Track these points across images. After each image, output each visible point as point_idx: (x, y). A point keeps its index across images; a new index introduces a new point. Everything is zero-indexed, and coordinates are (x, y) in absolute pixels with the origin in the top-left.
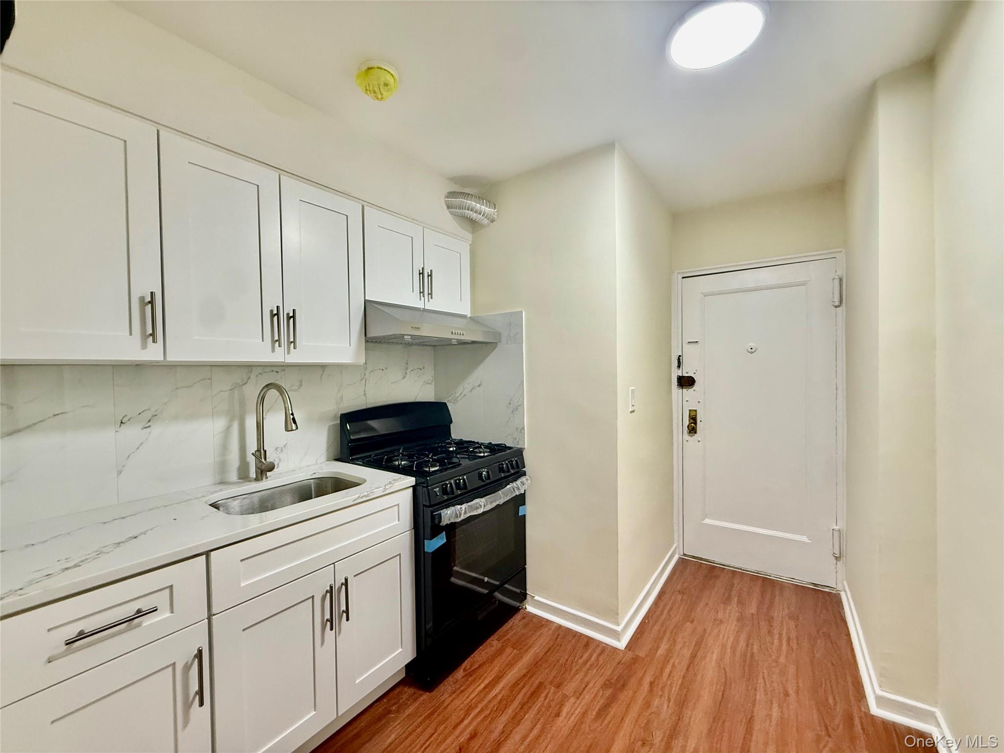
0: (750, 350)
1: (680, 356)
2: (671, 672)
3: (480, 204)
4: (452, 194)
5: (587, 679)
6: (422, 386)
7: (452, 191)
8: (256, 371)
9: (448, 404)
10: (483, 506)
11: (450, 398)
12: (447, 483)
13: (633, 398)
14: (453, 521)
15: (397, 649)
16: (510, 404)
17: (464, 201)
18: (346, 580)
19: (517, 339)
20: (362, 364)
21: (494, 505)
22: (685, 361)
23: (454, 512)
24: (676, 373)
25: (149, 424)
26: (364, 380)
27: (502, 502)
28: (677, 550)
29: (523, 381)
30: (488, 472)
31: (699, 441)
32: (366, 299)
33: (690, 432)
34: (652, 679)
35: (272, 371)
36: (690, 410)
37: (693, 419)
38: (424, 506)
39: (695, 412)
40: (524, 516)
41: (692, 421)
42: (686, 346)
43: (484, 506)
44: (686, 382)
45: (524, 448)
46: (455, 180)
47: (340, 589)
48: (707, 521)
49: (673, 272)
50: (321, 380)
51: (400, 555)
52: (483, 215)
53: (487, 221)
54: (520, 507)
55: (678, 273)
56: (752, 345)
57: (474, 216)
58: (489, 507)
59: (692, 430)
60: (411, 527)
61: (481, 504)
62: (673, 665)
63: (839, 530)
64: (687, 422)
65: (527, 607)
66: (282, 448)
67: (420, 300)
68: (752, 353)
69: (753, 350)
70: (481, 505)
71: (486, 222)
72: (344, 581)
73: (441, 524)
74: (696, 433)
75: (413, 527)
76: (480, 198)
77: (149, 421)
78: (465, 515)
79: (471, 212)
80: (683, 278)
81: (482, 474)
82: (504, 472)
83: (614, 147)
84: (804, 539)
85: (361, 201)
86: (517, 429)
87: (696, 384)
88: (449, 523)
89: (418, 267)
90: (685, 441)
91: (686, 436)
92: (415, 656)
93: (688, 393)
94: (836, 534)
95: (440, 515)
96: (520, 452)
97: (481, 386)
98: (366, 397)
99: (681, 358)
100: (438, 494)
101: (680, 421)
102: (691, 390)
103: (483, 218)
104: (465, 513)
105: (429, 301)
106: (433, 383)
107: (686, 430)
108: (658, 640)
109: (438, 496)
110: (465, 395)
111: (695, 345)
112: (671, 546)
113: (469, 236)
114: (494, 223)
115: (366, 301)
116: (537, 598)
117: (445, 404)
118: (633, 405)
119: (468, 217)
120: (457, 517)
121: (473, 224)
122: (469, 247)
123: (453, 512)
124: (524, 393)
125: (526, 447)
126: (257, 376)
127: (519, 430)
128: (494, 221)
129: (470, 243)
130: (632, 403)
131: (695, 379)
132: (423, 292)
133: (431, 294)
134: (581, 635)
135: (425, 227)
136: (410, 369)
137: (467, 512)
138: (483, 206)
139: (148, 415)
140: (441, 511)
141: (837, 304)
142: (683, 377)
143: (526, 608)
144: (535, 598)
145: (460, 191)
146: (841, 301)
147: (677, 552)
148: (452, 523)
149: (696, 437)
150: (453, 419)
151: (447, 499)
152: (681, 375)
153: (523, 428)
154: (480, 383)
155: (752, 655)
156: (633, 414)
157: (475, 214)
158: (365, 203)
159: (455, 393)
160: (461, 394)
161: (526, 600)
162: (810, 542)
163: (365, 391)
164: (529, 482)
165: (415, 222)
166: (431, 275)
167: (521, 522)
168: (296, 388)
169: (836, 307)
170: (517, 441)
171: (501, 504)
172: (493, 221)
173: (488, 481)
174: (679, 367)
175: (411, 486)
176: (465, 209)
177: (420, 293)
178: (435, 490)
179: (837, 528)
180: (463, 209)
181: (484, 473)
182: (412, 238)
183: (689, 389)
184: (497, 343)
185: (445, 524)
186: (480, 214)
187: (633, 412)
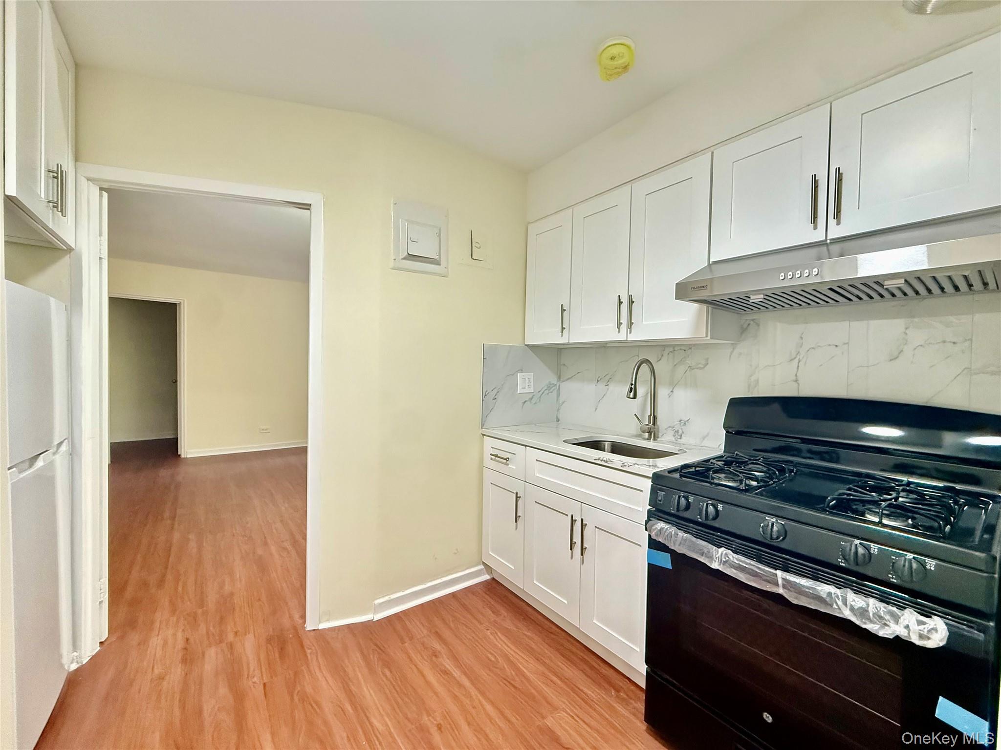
6: (958, 375)
8: (668, 350)
25: (608, 383)
26: (796, 360)
35: (681, 349)
50: (730, 359)
66: (685, 421)
67: (815, 229)
77: (608, 381)
78: (680, 548)
88: (657, 540)
98: (798, 384)
100: (660, 499)
104: (681, 545)
109: (659, 501)
120: (669, 541)
126: (668, 354)
135: (838, 99)
136: (916, 343)
137: (684, 545)
139: (608, 377)
163: (796, 375)
168: (702, 366)
177: (815, 218)
178: (659, 492)
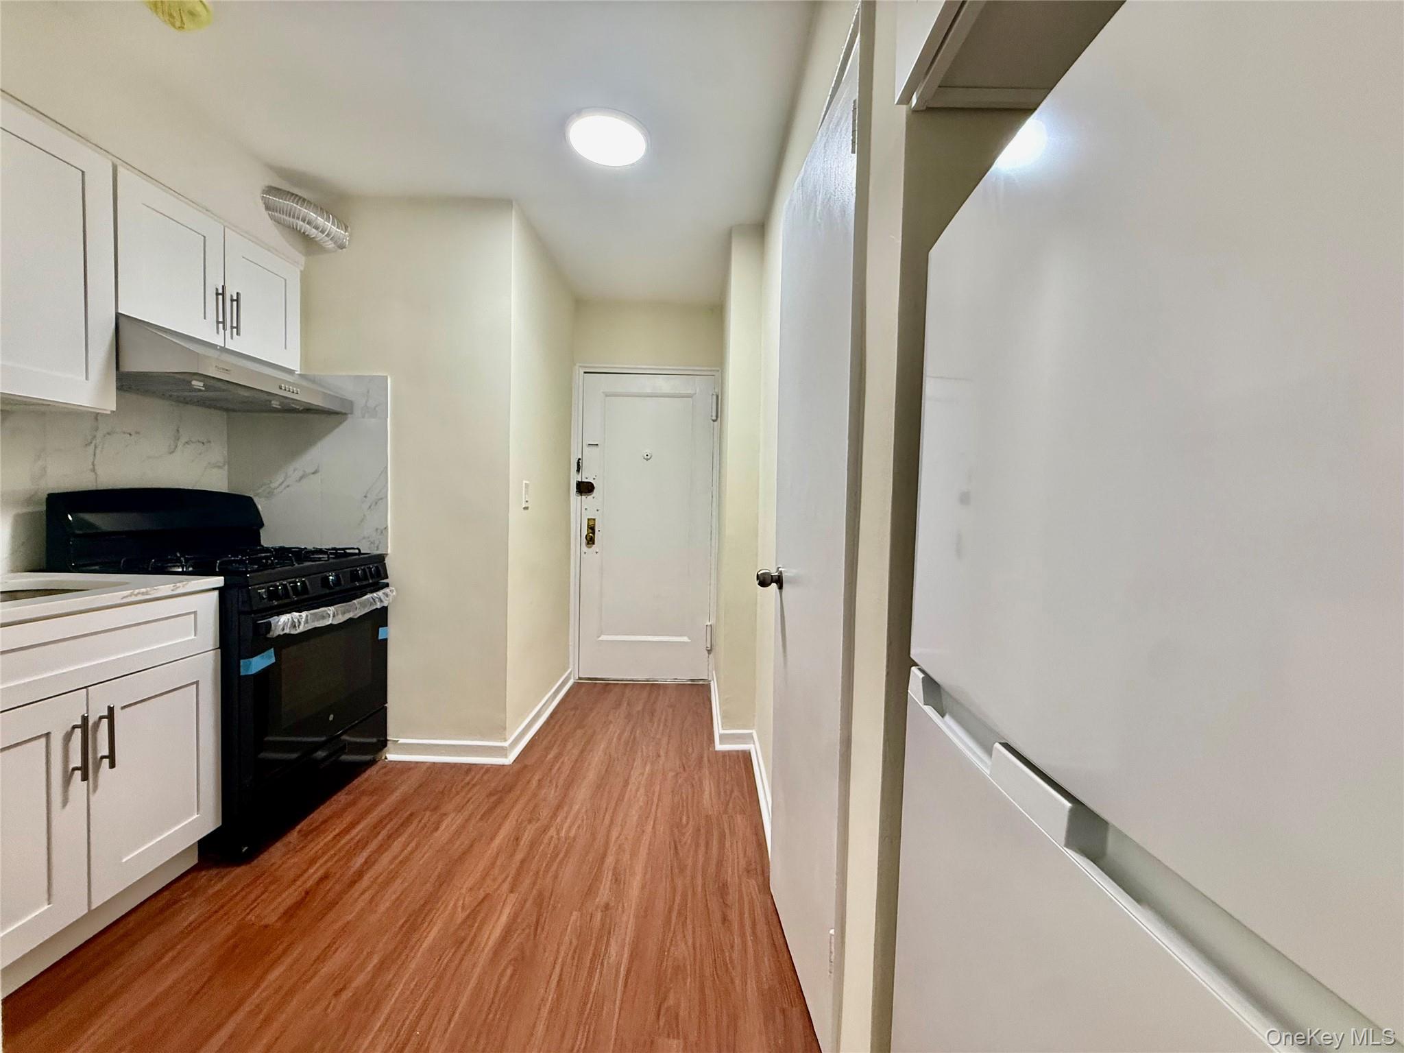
0: (646, 457)
1: (579, 459)
2: (560, 768)
3: (323, 218)
4: (271, 190)
5: (469, 796)
6: (206, 468)
7: (274, 185)
9: (256, 500)
10: (331, 615)
11: (260, 491)
12: (278, 584)
13: (527, 492)
14: (287, 631)
15: (191, 815)
16: (365, 497)
17: (295, 208)
18: (111, 710)
19: (378, 411)
20: (109, 413)
21: (347, 616)
22: (584, 464)
23: (290, 619)
24: (575, 478)
26: (92, 446)
27: (358, 615)
28: (572, 675)
29: (387, 468)
30: (337, 576)
31: (597, 553)
32: (120, 311)
33: (588, 543)
34: (541, 777)
36: (589, 520)
37: (592, 529)
38: (240, 613)
39: (593, 521)
40: (385, 641)
41: (590, 531)
42: (585, 448)
43: (334, 616)
44: (585, 488)
45: (387, 554)
46: (282, 172)
47: (97, 725)
48: (603, 638)
49: (575, 365)
51: (197, 683)
52: (327, 235)
53: (333, 245)
54: (380, 629)
55: (580, 367)
56: (648, 451)
57: (313, 232)
58: (341, 619)
59: (591, 541)
60: (215, 645)
61: (329, 612)
62: (563, 763)
63: (711, 626)
64: (585, 532)
65: (387, 756)
67: (218, 333)
68: (647, 459)
69: (649, 457)
70: (332, 615)
71: (330, 246)
72: (106, 713)
73: (268, 636)
74: (594, 544)
75: (218, 646)
76: (323, 210)
78: (306, 625)
79: (307, 226)
80: (585, 373)
81: (327, 578)
82: (359, 580)
83: (512, 205)
84: (685, 639)
85: (110, 157)
86: (377, 529)
87: (595, 491)
88: (282, 633)
89: (215, 282)
90: (583, 553)
91: (585, 548)
92: (220, 824)
93: (587, 500)
94: (709, 628)
95: (270, 624)
96: (381, 559)
97: (319, 474)
98: (96, 473)
99: (580, 461)
100: (265, 597)
101: (578, 531)
102: (590, 497)
103: (327, 239)
104: (307, 622)
105: (232, 338)
106: (226, 467)
107: (584, 540)
108: (548, 749)
109: (264, 599)
110: (288, 486)
111: (595, 448)
112: (566, 671)
113: (302, 259)
114: (344, 249)
115: (118, 316)
116: (401, 741)
117: (250, 500)
118: (527, 501)
119: (302, 231)
120: (295, 626)
121: (308, 243)
122: (299, 273)
123: (288, 619)
124: (387, 482)
125: (389, 552)
127: (379, 531)
128: (345, 247)
129: (302, 269)
130: (525, 498)
131: (595, 485)
132: (223, 323)
133: (237, 328)
134: (462, 765)
135: (228, 227)
136: (183, 440)
137: (309, 621)
138: (329, 222)
140: (270, 619)
141: (714, 418)
142: (582, 482)
143: (386, 758)
144: (399, 742)
145: (288, 190)
146: (717, 417)
147: (572, 677)
148: (285, 634)
149: (595, 548)
150: (265, 522)
151: (276, 605)
152: (580, 480)
153: (386, 528)
154: (316, 467)
155: (635, 738)
156: (526, 511)
157: (314, 230)
158: (118, 162)
159: (271, 482)
160: (280, 485)
161: (386, 748)
162: (689, 641)
164: (394, 593)
165: (209, 213)
166: (237, 300)
167: (381, 648)
169: (714, 421)
170: (376, 545)
171: (356, 617)
172: (342, 247)
173: (338, 588)
174: (578, 470)
175: (214, 589)
176: (298, 218)
177: (218, 322)
178: (259, 591)
179: (709, 624)
180: (290, 216)
181: (331, 578)
182: (204, 237)
183: (588, 495)
184: (345, 414)
185: (275, 635)
186: (323, 232)
187: (526, 508)
